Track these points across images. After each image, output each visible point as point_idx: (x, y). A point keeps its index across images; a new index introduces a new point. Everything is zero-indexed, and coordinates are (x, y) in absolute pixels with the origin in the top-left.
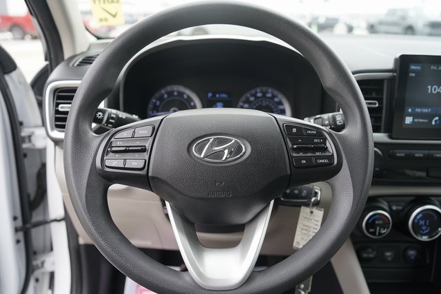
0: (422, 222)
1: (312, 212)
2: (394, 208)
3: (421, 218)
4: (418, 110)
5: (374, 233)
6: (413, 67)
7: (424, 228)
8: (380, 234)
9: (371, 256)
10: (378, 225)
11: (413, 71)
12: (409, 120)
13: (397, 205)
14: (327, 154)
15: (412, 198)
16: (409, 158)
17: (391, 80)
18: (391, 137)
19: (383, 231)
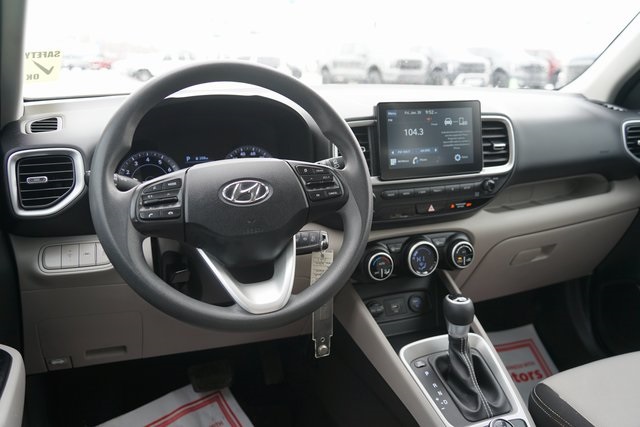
0: (419, 259)
1: (323, 256)
2: (393, 249)
3: (418, 255)
4: (400, 152)
5: (378, 276)
6: (390, 113)
7: (421, 264)
8: (385, 275)
9: (379, 310)
10: (382, 267)
11: (391, 117)
12: (393, 162)
13: (396, 247)
14: (335, 187)
15: (406, 239)
16: (399, 197)
17: (374, 126)
18: (380, 179)
19: (387, 273)
